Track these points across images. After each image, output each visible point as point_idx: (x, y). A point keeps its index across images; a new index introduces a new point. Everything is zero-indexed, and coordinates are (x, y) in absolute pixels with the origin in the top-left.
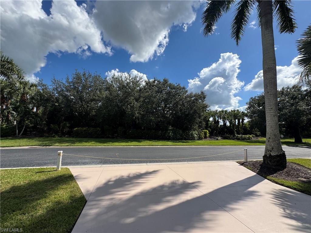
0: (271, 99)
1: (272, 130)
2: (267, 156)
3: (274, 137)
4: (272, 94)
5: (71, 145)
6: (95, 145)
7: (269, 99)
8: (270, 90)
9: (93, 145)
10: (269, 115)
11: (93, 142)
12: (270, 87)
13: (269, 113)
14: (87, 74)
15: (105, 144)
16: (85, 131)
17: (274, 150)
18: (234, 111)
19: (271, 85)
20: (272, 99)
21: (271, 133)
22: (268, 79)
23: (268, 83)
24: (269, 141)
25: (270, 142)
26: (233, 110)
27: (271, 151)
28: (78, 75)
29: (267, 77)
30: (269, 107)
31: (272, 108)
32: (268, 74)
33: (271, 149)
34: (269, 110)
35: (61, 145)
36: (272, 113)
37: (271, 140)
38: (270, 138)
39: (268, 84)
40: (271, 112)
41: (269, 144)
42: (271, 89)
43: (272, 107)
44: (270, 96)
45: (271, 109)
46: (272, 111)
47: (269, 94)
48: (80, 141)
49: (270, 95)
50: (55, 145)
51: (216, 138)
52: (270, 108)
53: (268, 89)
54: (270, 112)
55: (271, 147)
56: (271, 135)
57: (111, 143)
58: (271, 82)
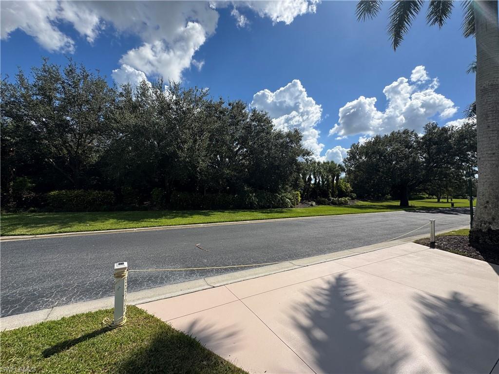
0: (493, 138)
1: (493, 189)
2: (482, 231)
3: (496, 200)
4: (495, 130)
5: (61, 230)
6: (123, 227)
7: (489, 138)
8: (492, 122)
9: (118, 227)
10: (488, 165)
11: (111, 221)
12: (494, 117)
13: (488, 161)
14: (78, 71)
15: (144, 224)
16: (76, 196)
17: (496, 221)
18: (328, 163)
19: (495, 114)
20: (496, 138)
21: (490, 194)
22: (489, 104)
23: (489, 111)
24: (486, 207)
25: (488, 208)
26: (325, 161)
27: (490, 223)
28: (50, 73)
29: (489, 100)
30: (489, 152)
31: (494, 154)
32: (491, 95)
33: (491, 220)
34: (490, 156)
35: (33, 232)
36: (494, 162)
37: (490, 206)
38: (488, 202)
39: (489, 113)
40: (492, 160)
41: (487, 211)
42: (495, 120)
43: (494, 152)
44: (491, 132)
45: (492, 155)
46: (494, 159)
47: (490, 129)
48: (81, 220)
49: (493, 131)
50: (16, 233)
51: (310, 203)
52: (490, 154)
53: (489, 121)
54: (490, 159)
55: (490, 217)
56: (490, 197)
57: (152, 220)
58: (495, 109)
